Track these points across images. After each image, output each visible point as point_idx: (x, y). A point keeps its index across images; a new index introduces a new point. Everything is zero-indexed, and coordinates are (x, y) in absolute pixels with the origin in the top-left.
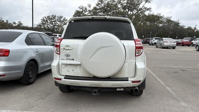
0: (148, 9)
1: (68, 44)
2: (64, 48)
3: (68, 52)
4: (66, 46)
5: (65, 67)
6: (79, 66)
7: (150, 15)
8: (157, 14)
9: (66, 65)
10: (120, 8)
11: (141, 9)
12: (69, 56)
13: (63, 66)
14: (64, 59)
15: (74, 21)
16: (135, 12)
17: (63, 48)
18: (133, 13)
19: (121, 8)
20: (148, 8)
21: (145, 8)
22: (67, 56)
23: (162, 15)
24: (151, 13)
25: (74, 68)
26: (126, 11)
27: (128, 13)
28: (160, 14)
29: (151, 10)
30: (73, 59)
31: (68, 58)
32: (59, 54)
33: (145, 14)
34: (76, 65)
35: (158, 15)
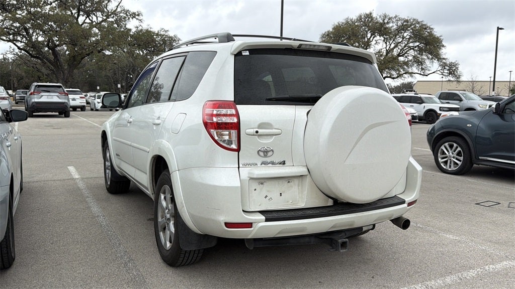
0: (134, 15)
1: (265, 120)
2: (257, 132)
3: (266, 142)
4: (261, 126)
5: (258, 187)
6: (296, 181)
7: (141, 30)
8: (159, 29)
9: (262, 181)
10: (51, 4)
11: (114, 13)
12: (270, 153)
13: (255, 185)
14: (256, 164)
15: (250, 51)
16: (98, 17)
17: (253, 131)
18: (92, 22)
19: (54, 4)
20: (134, 13)
21: (126, 12)
22: (266, 153)
23: (171, 34)
24: (145, 26)
25: (284, 185)
26: (70, 13)
27: (77, 20)
28: (166, 31)
29: (141, 17)
30: (284, 163)
31: (268, 160)
32: (238, 150)
33: (128, 26)
34: (288, 179)
35: (162, 33)
